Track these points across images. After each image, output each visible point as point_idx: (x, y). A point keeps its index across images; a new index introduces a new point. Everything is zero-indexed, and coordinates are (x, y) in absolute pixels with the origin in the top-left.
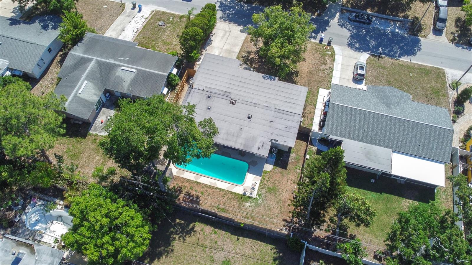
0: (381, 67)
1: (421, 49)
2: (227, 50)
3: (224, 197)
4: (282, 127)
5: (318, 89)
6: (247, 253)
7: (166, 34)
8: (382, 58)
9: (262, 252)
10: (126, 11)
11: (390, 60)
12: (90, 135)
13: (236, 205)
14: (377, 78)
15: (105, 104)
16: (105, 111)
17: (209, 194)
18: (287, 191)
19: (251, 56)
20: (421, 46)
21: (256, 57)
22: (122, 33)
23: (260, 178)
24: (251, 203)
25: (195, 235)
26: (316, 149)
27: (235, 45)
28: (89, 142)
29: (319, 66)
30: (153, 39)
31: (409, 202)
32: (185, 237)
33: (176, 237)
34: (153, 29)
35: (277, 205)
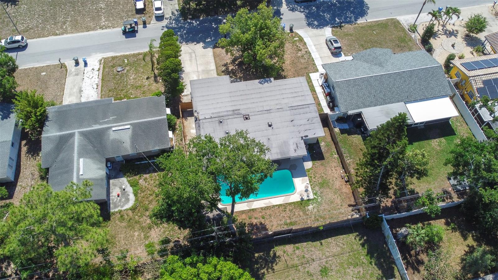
0: (347, 35)
1: (369, 7)
2: (203, 71)
3: (286, 211)
4: (304, 121)
5: (308, 75)
6: (336, 252)
7: (131, 78)
8: (343, 27)
9: (348, 243)
10: (71, 70)
11: (350, 26)
12: (114, 214)
13: (301, 213)
14: (350, 45)
15: (110, 175)
16: (115, 182)
17: (270, 215)
18: (336, 178)
19: (230, 68)
20: (367, 4)
21: (235, 67)
22: (82, 95)
23: (307, 178)
24: (312, 205)
25: (281, 260)
26: (338, 129)
27: (208, 63)
28: (117, 222)
29: (296, 54)
30: (120, 88)
31: (436, 141)
32: (273, 266)
33: (264, 272)
34: (114, 78)
35: (336, 195)
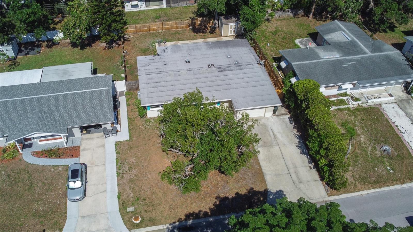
2: (271, 146)
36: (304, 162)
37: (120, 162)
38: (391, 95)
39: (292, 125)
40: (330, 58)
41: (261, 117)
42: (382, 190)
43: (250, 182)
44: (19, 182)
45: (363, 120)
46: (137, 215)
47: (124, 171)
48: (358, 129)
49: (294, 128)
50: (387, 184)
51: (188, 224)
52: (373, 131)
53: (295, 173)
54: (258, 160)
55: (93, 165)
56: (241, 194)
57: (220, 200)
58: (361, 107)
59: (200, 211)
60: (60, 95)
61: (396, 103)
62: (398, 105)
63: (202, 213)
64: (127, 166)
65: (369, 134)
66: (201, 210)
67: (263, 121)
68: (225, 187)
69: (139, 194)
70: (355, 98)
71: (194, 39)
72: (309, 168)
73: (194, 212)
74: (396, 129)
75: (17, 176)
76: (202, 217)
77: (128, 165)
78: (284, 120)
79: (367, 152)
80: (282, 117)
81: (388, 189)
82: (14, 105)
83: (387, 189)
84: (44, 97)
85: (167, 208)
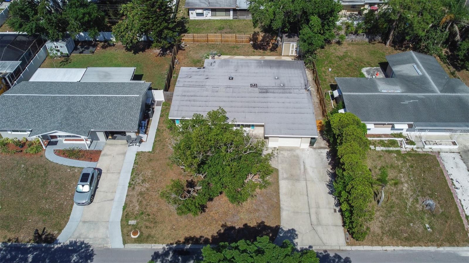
36: (329, 203)
37: (135, 172)
38: (454, 143)
39: (328, 160)
40: (389, 93)
41: (297, 147)
42: (412, 249)
43: (263, 215)
44: (35, 177)
45: (412, 167)
46: (137, 230)
47: (137, 183)
48: (402, 177)
49: (329, 164)
50: (420, 244)
51: (186, 247)
52: (420, 181)
53: (316, 213)
54: (279, 193)
55: (108, 172)
56: (250, 226)
57: (226, 229)
58: (414, 152)
59: (201, 237)
60: (91, 97)
61: (459, 153)
62: (461, 156)
63: (203, 239)
64: (141, 178)
65: (414, 184)
66: (203, 235)
67: (298, 152)
68: (235, 216)
69: (145, 209)
70: (411, 141)
71: (252, 55)
72: (333, 211)
73: (194, 237)
74: (449, 183)
75: (34, 171)
76: (201, 243)
77: (143, 177)
78: (321, 154)
79: (407, 204)
80: (319, 151)
81: (420, 250)
82: (45, 101)
83: (418, 249)
84: (75, 97)
85: (169, 228)
